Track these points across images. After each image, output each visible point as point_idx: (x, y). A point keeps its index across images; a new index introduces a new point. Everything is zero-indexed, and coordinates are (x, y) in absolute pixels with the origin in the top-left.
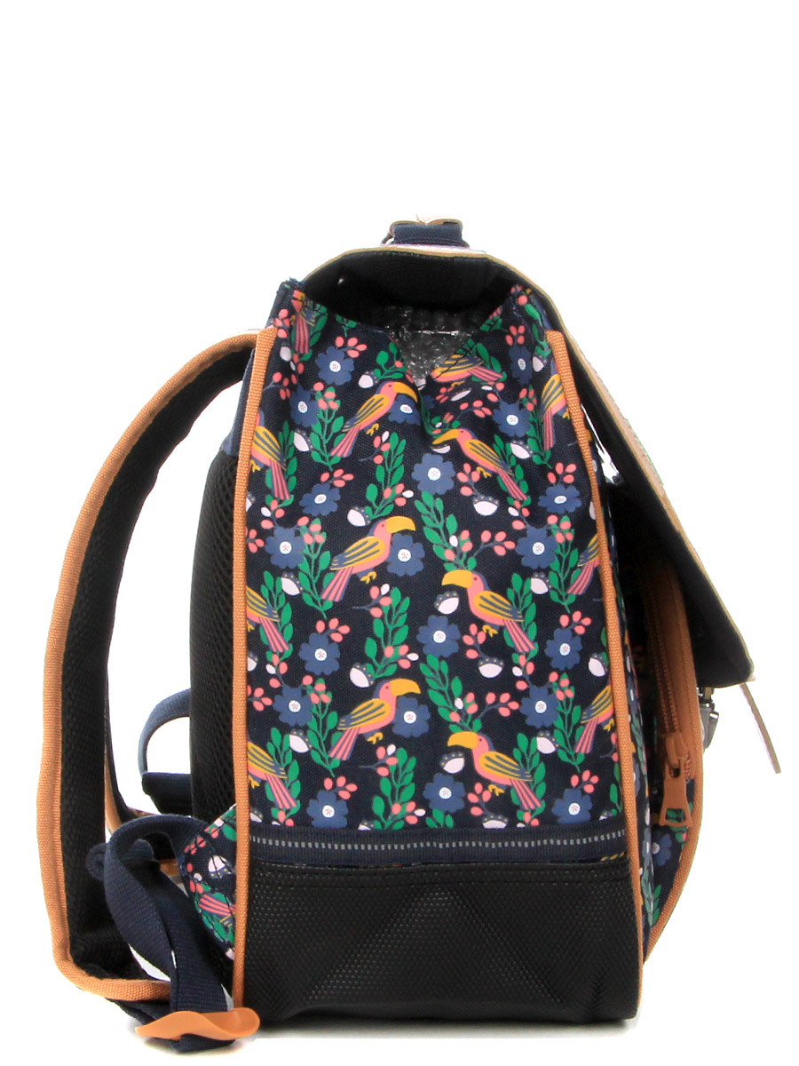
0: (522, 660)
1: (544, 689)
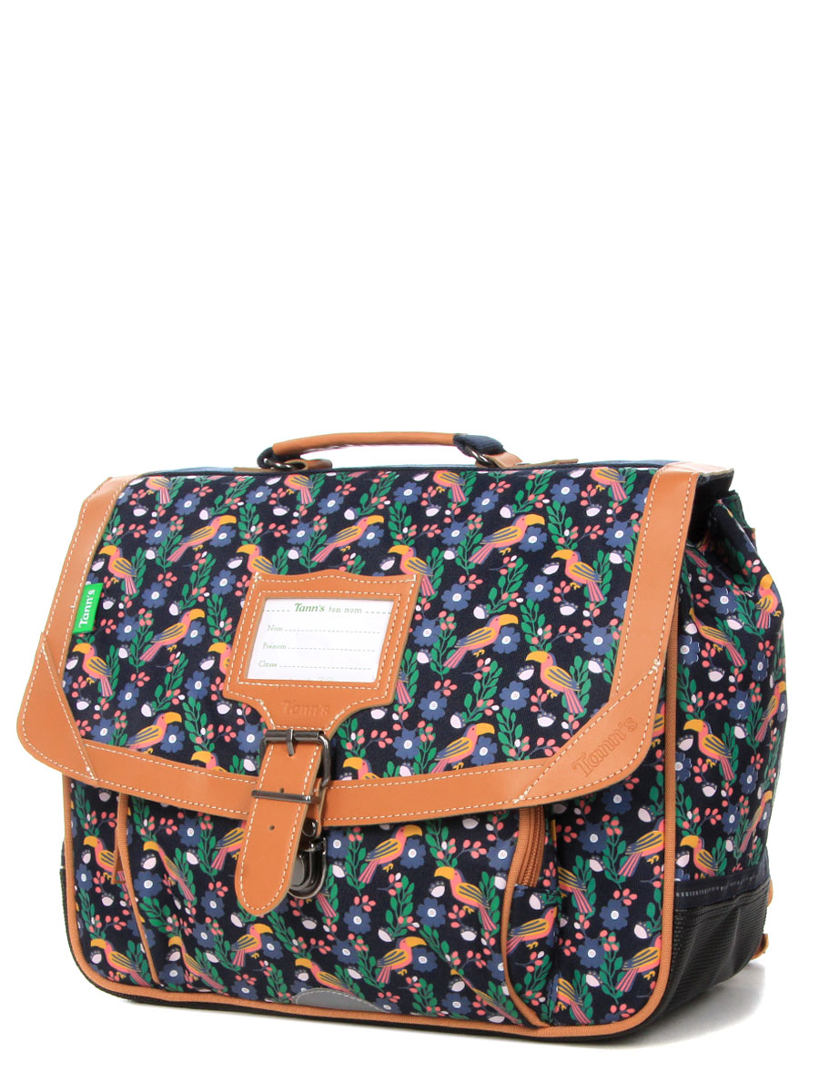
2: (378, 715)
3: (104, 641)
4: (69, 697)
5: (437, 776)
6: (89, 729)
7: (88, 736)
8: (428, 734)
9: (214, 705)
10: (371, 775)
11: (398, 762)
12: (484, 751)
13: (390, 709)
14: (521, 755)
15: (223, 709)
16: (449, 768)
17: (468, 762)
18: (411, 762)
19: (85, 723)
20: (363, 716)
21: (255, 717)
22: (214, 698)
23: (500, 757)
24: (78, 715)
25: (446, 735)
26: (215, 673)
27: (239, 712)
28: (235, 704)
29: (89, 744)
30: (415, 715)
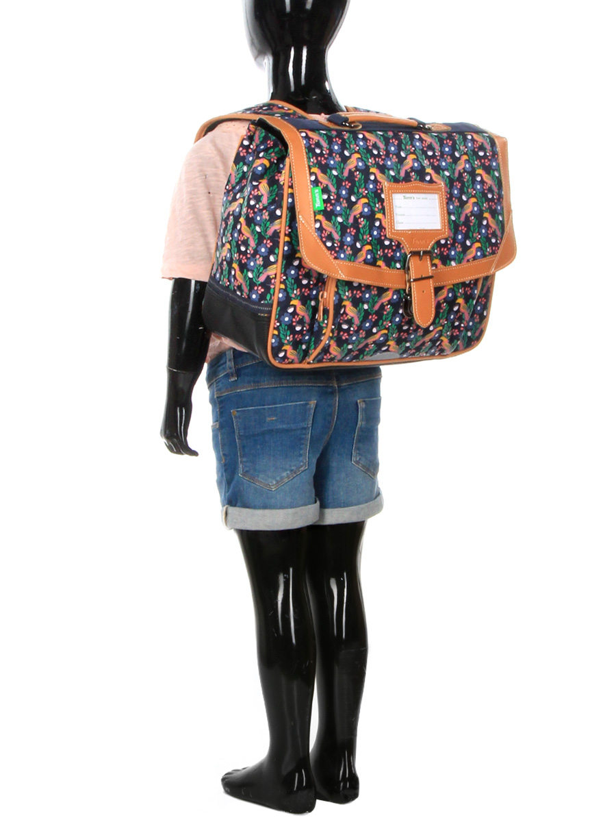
0: (251, 249)
1: (254, 259)
2: (443, 242)
3: (329, 215)
4: (321, 239)
5: (464, 264)
6: (335, 255)
7: (336, 258)
8: (459, 249)
9: (383, 241)
10: (442, 266)
11: (451, 260)
12: (479, 254)
13: (447, 240)
14: (490, 254)
15: (387, 243)
16: (468, 261)
17: (475, 258)
18: (454, 260)
19: (333, 252)
20: (438, 242)
21: (398, 245)
22: (383, 238)
23: (484, 256)
24: (328, 248)
25: (466, 249)
26: (381, 228)
27: (393, 244)
28: (391, 241)
29: (337, 261)
30: (455, 240)
